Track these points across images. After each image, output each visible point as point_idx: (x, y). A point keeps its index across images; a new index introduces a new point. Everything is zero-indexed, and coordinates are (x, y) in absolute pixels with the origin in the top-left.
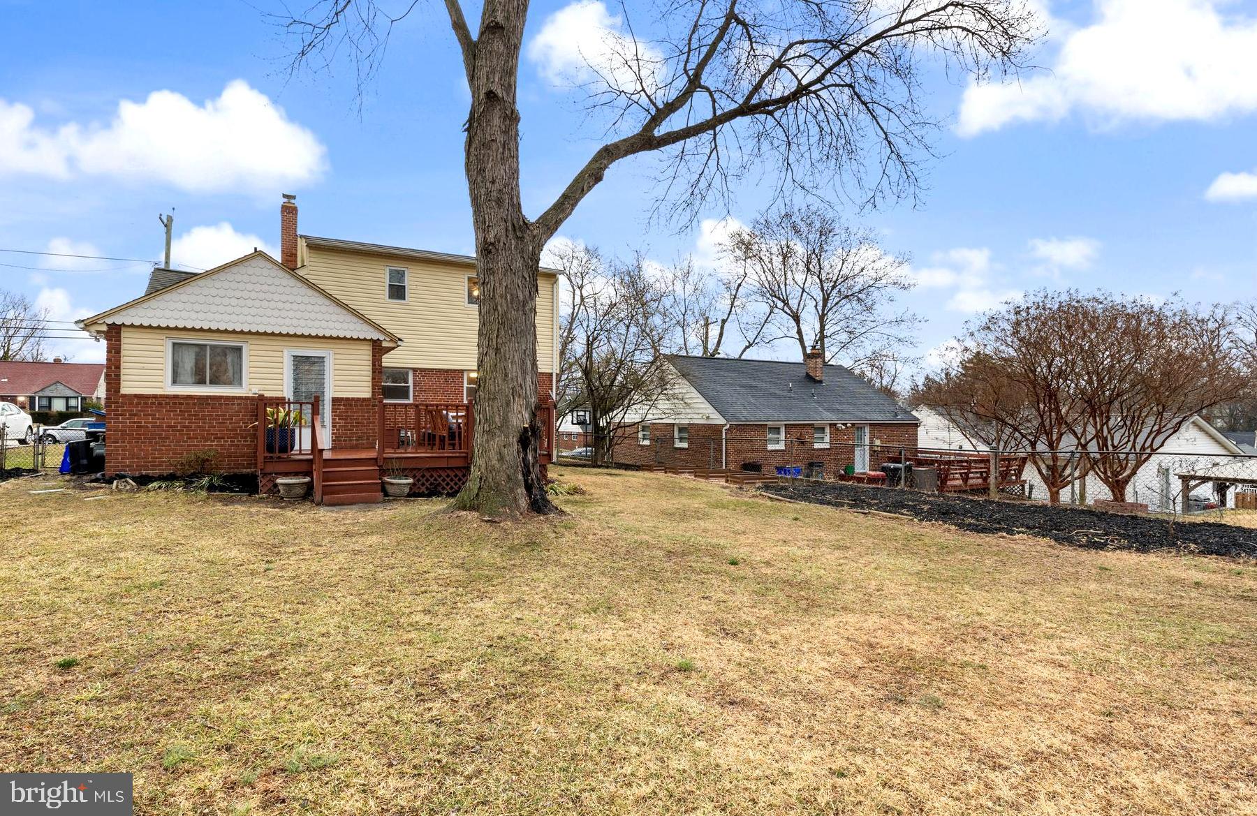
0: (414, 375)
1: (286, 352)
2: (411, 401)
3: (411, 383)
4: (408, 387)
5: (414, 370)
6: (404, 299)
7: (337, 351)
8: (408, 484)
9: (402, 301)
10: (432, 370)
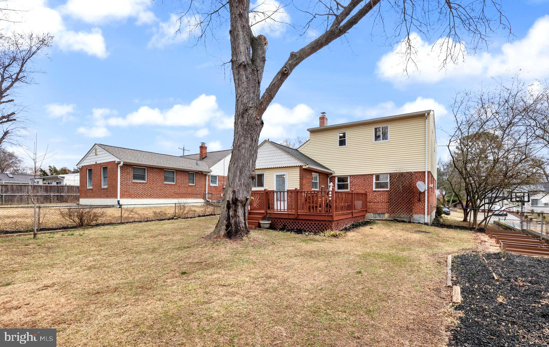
0: (350, 179)
1: (274, 174)
2: (349, 190)
3: (349, 182)
4: (348, 184)
5: (350, 176)
6: (345, 145)
7: (289, 172)
8: (269, 223)
9: (345, 146)
10: (357, 175)
